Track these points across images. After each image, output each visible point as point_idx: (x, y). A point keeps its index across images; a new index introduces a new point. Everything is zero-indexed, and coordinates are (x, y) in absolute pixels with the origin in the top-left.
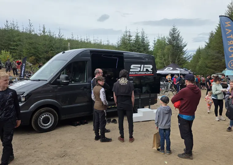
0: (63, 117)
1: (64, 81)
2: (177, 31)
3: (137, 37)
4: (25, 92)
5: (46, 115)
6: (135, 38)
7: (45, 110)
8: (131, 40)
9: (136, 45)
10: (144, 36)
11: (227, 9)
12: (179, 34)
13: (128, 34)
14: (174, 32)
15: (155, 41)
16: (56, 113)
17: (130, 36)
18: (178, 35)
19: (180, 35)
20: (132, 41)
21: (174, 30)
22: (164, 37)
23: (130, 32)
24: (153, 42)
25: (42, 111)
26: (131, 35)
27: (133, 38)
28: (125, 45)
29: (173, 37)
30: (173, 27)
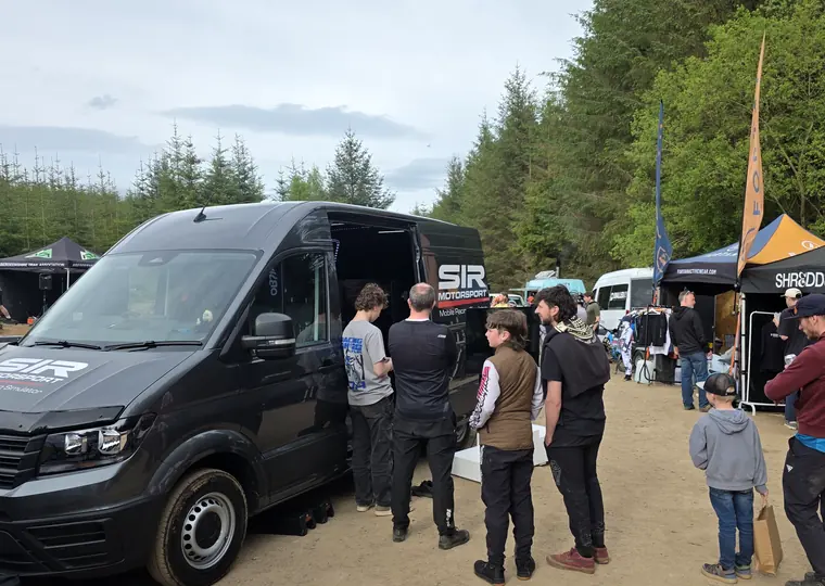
0: (266, 503)
1: (277, 342)
2: (359, 153)
3: (219, 164)
4: (123, 408)
5: (209, 505)
6: (212, 167)
7: (205, 481)
8: (198, 176)
9: (219, 193)
10: (245, 164)
11: (506, 93)
12: (368, 161)
13: (184, 151)
14: (350, 155)
15: (281, 183)
16: (240, 488)
17: (193, 161)
18: (366, 165)
19: (372, 165)
20: (202, 180)
21: (351, 148)
22: (316, 171)
23: (190, 146)
24: (277, 185)
25: (195, 489)
26: (198, 158)
27: (205, 167)
28: (173, 193)
29: (350, 170)
30: (347, 139)
